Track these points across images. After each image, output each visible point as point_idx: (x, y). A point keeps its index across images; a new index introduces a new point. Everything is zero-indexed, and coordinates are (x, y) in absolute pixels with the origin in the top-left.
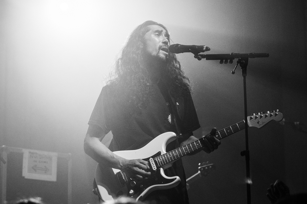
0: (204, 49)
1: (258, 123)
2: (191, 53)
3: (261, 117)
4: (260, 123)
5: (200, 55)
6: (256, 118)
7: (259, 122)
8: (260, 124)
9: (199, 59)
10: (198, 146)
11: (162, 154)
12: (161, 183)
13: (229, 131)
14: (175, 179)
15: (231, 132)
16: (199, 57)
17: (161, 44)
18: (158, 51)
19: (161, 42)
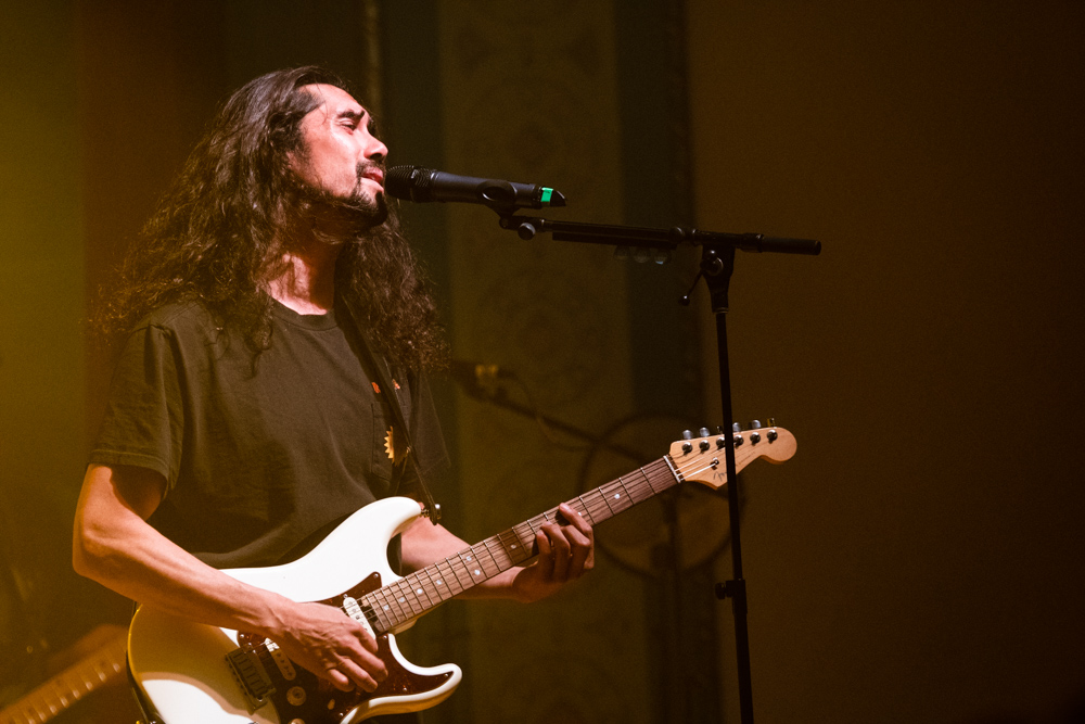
0: (546, 198)
1: (714, 466)
2: (488, 209)
3: (721, 444)
4: (721, 468)
6: (704, 447)
7: (717, 463)
8: (719, 470)
11: (385, 583)
12: (400, 693)
13: (617, 496)
14: (451, 674)
15: (625, 500)
16: (525, 228)
17: (364, 160)
18: (356, 181)
19: (362, 152)
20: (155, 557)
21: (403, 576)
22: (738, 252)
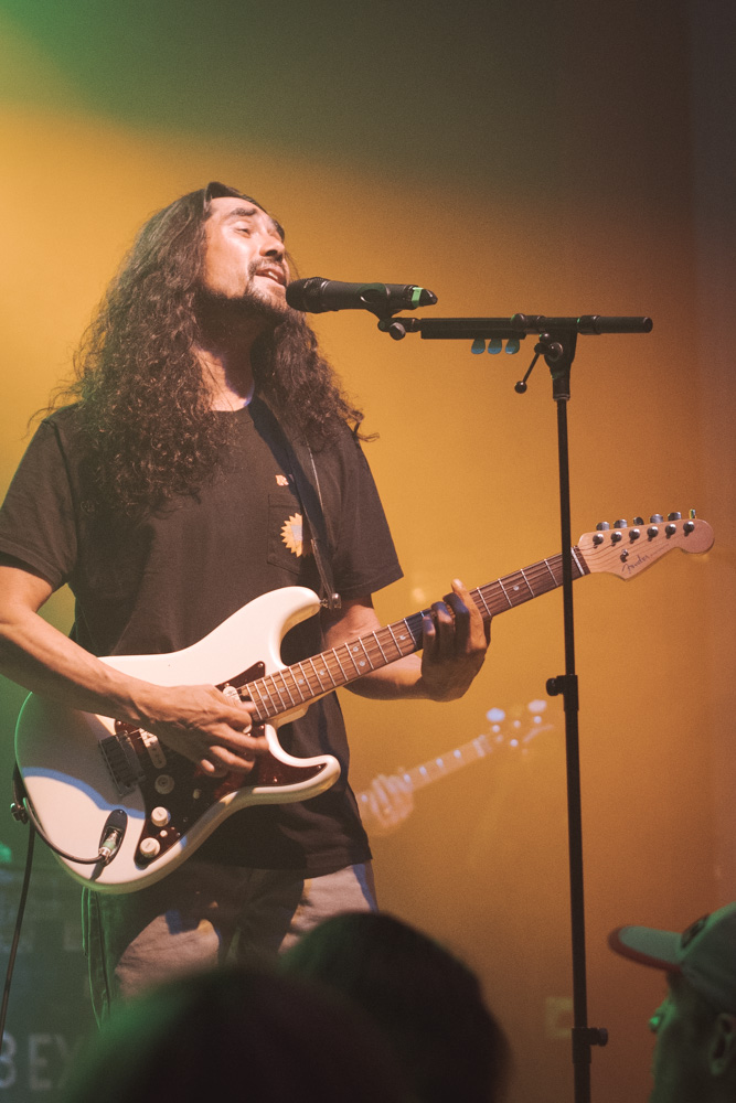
0: (416, 297)
1: (623, 558)
2: (365, 311)
3: (634, 536)
4: (631, 560)
5: (399, 320)
6: (616, 539)
7: (627, 554)
8: (629, 562)
9: (397, 335)
10: (403, 644)
11: (269, 672)
12: (270, 784)
13: (517, 588)
14: (324, 766)
15: (525, 592)
16: (394, 327)
17: (258, 257)
18: (248, 278)
19: (258, 251)
20: (31, 641)
21: (288, 665)
22: (580, 337)
